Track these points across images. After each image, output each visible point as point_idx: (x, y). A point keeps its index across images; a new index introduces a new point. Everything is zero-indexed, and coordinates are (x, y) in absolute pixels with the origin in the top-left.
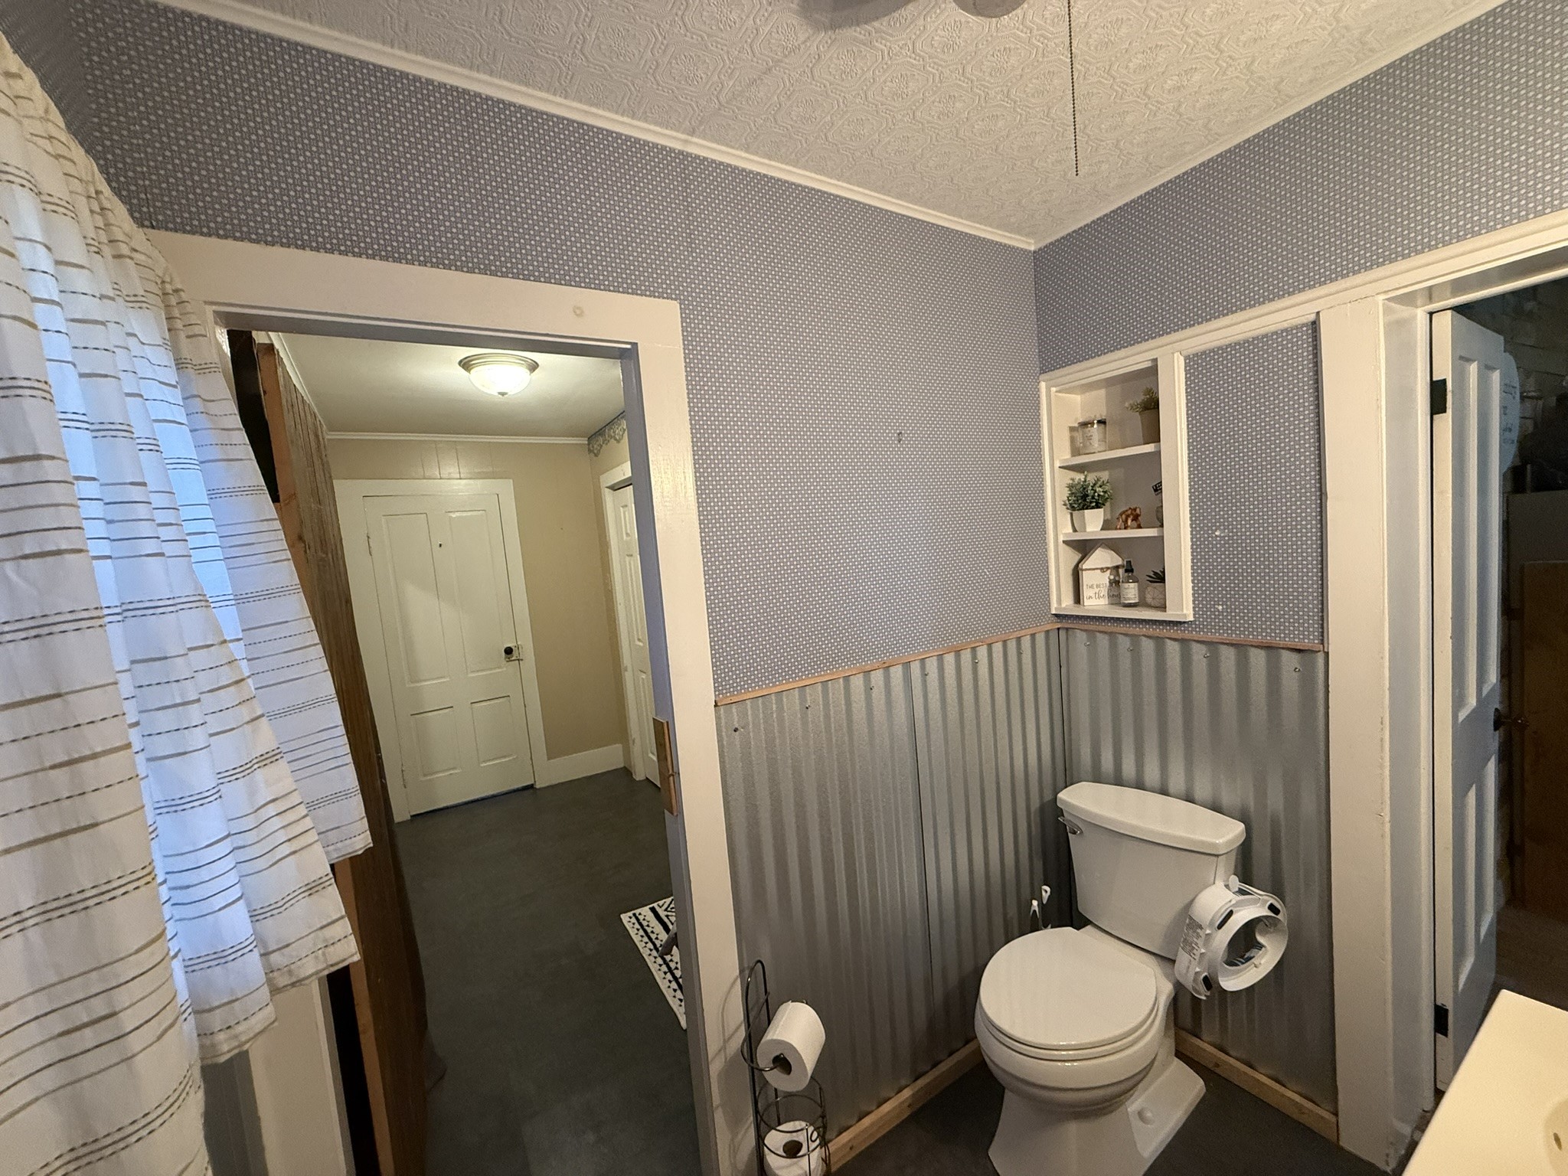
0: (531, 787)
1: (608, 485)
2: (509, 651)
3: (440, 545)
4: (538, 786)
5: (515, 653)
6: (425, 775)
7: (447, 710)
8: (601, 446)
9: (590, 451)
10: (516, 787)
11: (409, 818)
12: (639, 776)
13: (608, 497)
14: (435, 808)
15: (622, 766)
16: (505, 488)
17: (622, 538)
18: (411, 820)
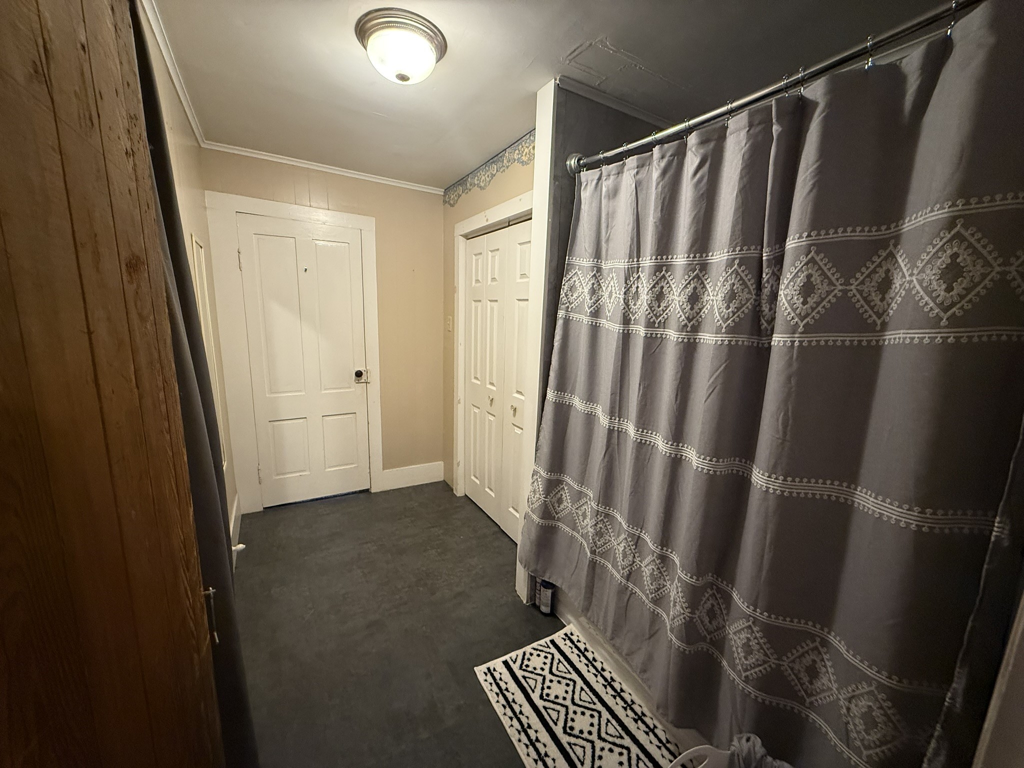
0: (367, 491)
1: (463, 233)
2: (359, 374)
3: (306, 270)
4: (373, 491)
5: (364, 377)
6: (278, 475)
7: (301, 421)
8: (460, 196)
9: (445, 202)
10: (354, 490)
11: (262, 509)
12: (459, 493)
13: (461, 243)
14: (284, 503)
15: (442, 479)
16: (368, 224)
17: (471, 283)
18: (263, 512)
